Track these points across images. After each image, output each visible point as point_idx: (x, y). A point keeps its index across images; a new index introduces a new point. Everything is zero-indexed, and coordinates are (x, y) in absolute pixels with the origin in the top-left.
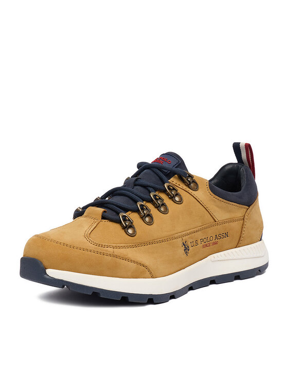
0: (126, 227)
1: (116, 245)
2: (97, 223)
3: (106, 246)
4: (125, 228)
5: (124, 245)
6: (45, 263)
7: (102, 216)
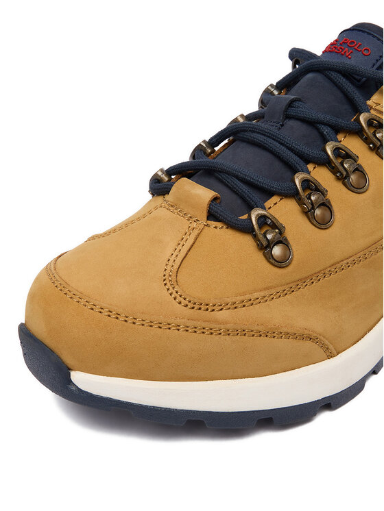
0: (268, 246)
1: (241, 298)
2: (196, 232)
3: (217, 308)
4: (265, 248)
5: (262, 294)
6: (68, 359)
7: (209, 211)
